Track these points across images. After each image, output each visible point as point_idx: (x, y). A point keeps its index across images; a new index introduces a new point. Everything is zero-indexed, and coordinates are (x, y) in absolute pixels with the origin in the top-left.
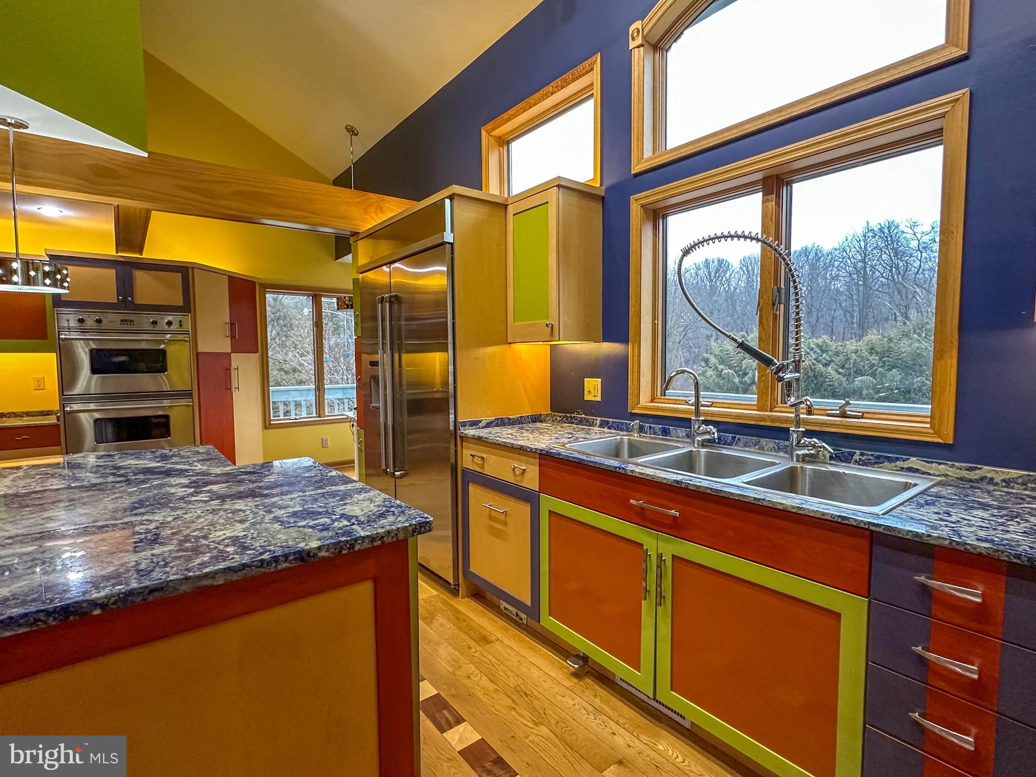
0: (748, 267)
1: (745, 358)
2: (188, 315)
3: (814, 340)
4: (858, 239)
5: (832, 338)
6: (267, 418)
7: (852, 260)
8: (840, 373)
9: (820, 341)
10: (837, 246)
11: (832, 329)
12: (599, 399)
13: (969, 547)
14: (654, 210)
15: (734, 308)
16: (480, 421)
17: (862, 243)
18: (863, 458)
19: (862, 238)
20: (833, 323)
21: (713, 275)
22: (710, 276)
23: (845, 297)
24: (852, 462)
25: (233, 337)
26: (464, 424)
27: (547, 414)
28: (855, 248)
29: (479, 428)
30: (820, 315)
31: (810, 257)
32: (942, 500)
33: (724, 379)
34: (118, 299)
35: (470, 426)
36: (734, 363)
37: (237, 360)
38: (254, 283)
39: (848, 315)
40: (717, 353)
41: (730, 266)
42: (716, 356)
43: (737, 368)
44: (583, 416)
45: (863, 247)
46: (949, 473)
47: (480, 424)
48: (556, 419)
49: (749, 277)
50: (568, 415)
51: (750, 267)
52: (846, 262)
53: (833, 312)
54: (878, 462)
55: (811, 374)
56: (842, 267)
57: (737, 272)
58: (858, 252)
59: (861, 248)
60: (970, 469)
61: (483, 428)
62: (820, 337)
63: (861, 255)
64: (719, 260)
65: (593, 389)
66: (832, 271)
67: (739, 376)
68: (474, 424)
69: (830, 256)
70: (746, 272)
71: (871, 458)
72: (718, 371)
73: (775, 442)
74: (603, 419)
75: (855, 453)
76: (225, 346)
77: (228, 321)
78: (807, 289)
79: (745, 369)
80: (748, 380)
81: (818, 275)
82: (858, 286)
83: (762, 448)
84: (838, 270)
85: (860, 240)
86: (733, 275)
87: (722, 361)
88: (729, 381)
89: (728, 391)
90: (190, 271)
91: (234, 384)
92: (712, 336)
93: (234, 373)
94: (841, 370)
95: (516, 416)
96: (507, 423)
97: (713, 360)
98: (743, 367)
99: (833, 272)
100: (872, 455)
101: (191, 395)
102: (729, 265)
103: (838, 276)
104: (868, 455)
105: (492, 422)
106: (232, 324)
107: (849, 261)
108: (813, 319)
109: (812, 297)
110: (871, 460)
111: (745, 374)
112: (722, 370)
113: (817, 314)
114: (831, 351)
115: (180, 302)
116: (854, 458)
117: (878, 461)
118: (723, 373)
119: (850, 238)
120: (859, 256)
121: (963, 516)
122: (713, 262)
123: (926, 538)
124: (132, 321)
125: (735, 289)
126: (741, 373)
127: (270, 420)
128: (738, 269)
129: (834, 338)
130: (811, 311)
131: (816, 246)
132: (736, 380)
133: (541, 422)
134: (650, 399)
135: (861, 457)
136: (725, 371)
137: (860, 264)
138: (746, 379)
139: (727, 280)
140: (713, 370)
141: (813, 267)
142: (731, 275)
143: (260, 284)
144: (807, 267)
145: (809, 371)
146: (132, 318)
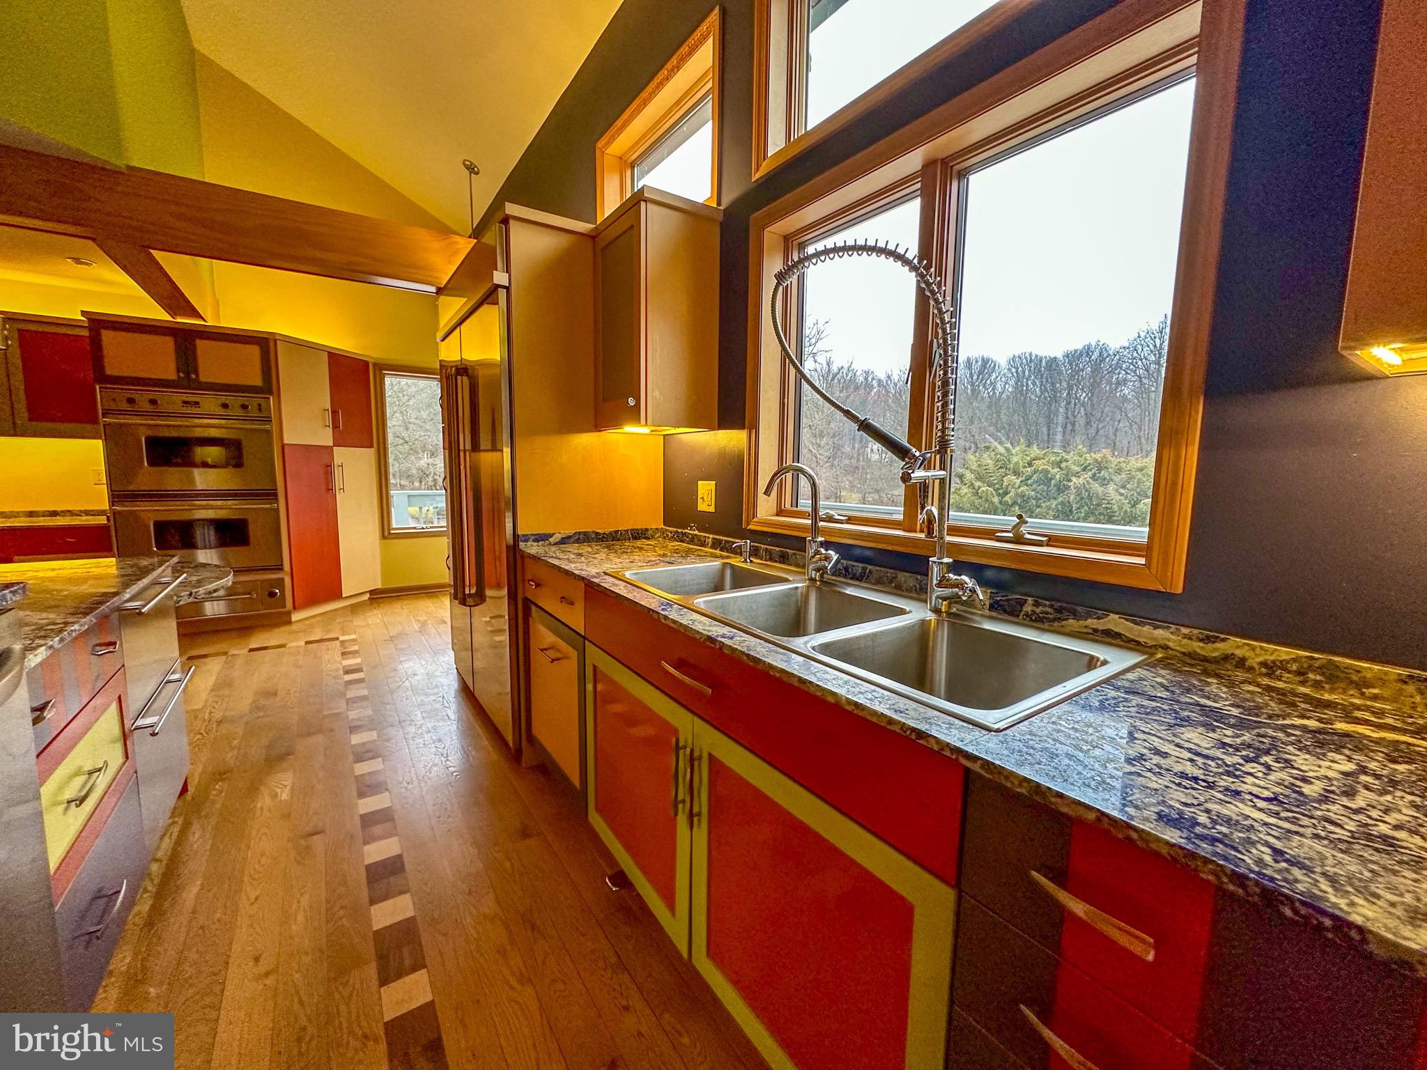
0: (1018, 369)
1: (1007, 475)
2: (269, 398)
3: (1092, 454)
4: (1153, 336)
5: (1114, 454)
6: (386, 528)
7: (1144, 360)
8: (1121, 494)
9: (1098, 456)
10: (1126, 344)
11: (1115, 443)
12: (712, 509)
13: (1134, 836)
14: (785, 237)
15: (999, 416)
16: (551, 535)
17: (1158, 341)
18: (1038, 610)
19: (1157, 335)
20: (1116, 436)
21: (975, 377)
22: (972, 379)
23: (1132, 406)
24: (1021, 617)
25: (335, 427)
26: (526, 538)
27: (657, 529)
28: (1148, 346)
29: (550, 544)
30: (1100, 427)
31: (1093, 357)
32: (1136, 700)
33: (981, 498)
34: (179, 376)
35: (534, 541)
36: (994, 479)
37: (341, 455)
38: (366, 364)
39: (1135, 426)
40: (973, 468)
41: (997, 367)
42: (972, 471)
43: (997, 486)
44: (696, 532)
45: (1158, 345)
46: (1171, 644)
47: (551, 540)
48: (667, 535)
49: (1019, 381)
50: (679, 531)
51: (1020, 369)
52: (1136, 363)
53: (1117, 423)
54: (1059, 618)
55: (1085, 494)
56: (1131, 370)
57: (1004, 375)
58: (1152, 352)
59: (1155, 346)
60: (1207, 640)
61: (555, 544)
62: (1099, 451)
63: (1155, 355)
64: (983, 359)
65: (706, 496)
66: (1119, 374)
67: (999, 495)
68: (541, 538)
69: (1117, 357)
70: (1015, 374)
71: (1049, 610)
72: (974, 488)
73: (917, 579)
74: (716, 537)
75: (1026, 601)
76: (325, 437)
77: (328, 406)
78: (1087, 395)
79: (1007, 486)
80: (1009, 500)
81: (1101, 378)
82: (1149, 392)
83: (899, 587)
84: (1127, 373)
85: (1155, 337)
86: (999, 378)
87: (979, 478)
88: (987, 500)
89: (985, 512)
90: (272, 344)
91: (338, 484)
92: (970, 449)
93: (337, 472)
94: (1122, 491)
95: (608, 531)
96: (593, 539)
97: (969, 476)
98: (1005, 484)
99: (1121, 376)
100: (1051, 606)
101: (276, 495)
102: (995, 365)
103: (1125, 380)
104: (1045, 606)
105: (569, 537)
106: (334, 412)
107: (1140, 363)
108: (1092, 431)
109: (1093, 405)
110: (1047, 613)
111: (1006, 493)
112: (979, 487)
113: (1098, 425)
114: (1111, 468)
115: (258, 382)
116: (1024, 609)
117: (1059, 616)
118: (979, 491)
119: (1142, 335)
120: (1153, 357)
121: (1157, 743)
122: (977, 362)
123: (1053, 799)
124: (197, 403)
125: (1001, 394)
126: (1001, 491)
127: (389, 529)
128: (1006, 371)
129: (1116, 454)
130: (1090, 421)
131: (1101, 344)
132: (996, 500)
133: (648, 538)
134: (774, 511)
135: (1034, 608)
136: (983, 488)
137: (1153, 366)
138: (1007, 498)
139: (991, 383)
140: (969, 487)
141: (1096, 369)
142: (997, 377)
143: (375, 365)
144: (1089, 369)
145: (1083, 491)
146: (198, 400)
